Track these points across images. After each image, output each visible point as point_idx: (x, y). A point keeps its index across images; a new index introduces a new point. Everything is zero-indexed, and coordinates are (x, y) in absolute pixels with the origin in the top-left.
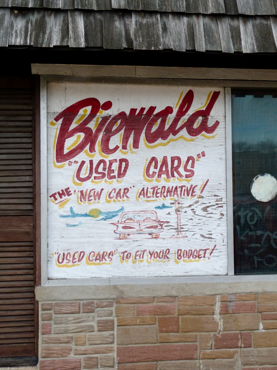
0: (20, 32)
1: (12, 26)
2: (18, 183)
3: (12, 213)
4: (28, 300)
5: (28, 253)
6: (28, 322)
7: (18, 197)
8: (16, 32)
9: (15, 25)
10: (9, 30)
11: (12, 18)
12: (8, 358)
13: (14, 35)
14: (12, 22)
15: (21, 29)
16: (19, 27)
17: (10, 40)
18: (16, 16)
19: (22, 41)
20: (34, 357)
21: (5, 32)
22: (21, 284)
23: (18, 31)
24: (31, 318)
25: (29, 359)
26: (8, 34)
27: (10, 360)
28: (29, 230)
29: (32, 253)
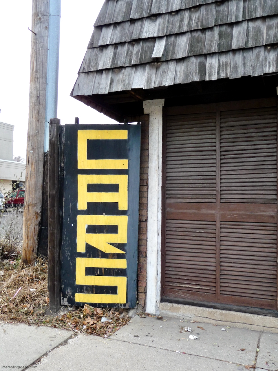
0: (273, 62)
1: (266, 59)
2: (265, 178)
3: (260, 201)
4: (272, 267)
5: (272, 232)
6: (271, 284)
7: (265, 189)
8: (269, 63)
9: (268, 58)
10: (264, 62)
11: (266, 53)
12: (255, 308)
13: (268, 65)
14: (266, 56)
15: (273, 60)
16: (272, 59)
17: (265, 69)
18: (269, 51)
19: (274, 69)
20: (276, 311)
21: (261, 64)
22: (267, 255)
23: (271, 62)
24: (274, 281)
25: (272, 312)
26: (263, 66)
27: (257, 310)
28: (273, 214)
29: (276, 232)
